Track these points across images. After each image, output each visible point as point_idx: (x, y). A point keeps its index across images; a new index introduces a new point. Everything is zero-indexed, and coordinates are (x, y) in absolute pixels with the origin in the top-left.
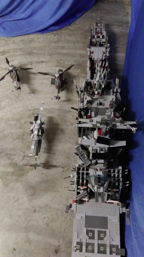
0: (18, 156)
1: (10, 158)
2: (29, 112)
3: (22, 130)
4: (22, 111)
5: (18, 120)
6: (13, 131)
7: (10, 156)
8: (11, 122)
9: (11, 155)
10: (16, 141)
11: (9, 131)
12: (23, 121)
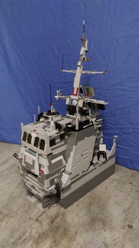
1: (25, 239)
7: (22, 240)
9: (20, 238)
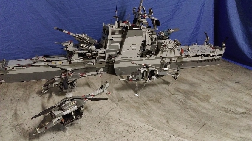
0: (176, 97)
2: (120, 103)
3: (148, 102)
4: (122, 109)
5: (138, 108)
6: (154, 108)
8: (145, 112)
10: (163, 102)
11: (158, 111)
12: (136, 105)
